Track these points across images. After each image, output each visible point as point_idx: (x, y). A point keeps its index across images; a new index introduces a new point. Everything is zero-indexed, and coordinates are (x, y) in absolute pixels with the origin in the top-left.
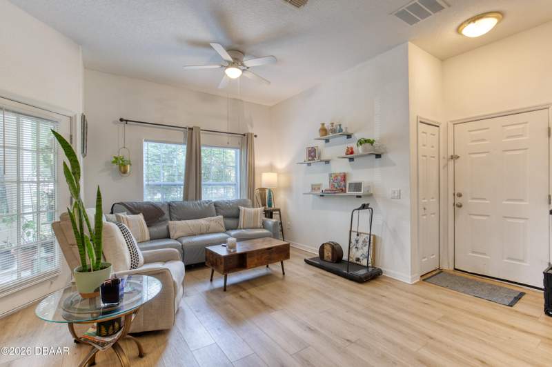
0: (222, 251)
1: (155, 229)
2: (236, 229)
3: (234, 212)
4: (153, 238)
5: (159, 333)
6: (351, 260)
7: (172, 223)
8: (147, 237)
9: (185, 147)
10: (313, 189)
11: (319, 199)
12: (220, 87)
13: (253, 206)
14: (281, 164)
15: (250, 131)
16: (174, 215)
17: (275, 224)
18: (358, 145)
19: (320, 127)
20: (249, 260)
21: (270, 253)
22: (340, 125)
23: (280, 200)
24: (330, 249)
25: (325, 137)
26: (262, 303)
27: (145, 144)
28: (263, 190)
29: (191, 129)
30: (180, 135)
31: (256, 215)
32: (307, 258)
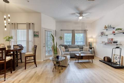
0: (78, 55)
1: (66, 50)
2: (82, 51)
3: (82, 47)
4: (66, 51)
5: (65, 67)
6: (114, 62)
7: (69, 49)
8: (65, 51)
9: (72, 34)
10: (102, 42)
11: (104, 45)
12: (78, 21)
13: (87, 46)
14: (94, 36)
15: (86, 29)
16: (70, 47)
17: (92, 51)
18: (116, 30)
19: (105, 26)
20: (83, 57)
21: (89, 57)
22: (111, 25)
23: (94, 45)
24: (107, 58)
25: (106, 29)
26: (85, 67)
27: (65, 34)
28: (89, 43)
29: (73, 30)
30: (71, 32)
31: (87, 48)
32: (100, 60)
